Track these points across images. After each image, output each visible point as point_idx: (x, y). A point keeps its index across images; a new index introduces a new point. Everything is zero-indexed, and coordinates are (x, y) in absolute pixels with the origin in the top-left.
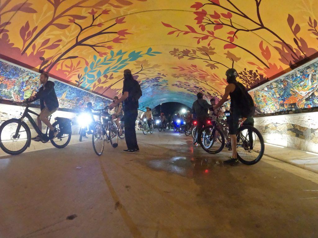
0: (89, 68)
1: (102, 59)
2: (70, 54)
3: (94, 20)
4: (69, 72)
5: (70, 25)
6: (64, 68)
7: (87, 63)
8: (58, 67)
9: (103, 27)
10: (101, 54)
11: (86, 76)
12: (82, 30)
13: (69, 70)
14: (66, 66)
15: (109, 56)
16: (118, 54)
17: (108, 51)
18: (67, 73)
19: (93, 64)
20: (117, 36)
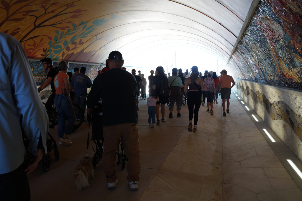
0: (53, 42)
1: (65, 31)
2: (31, 35)
3: (46, 10)
4: (33, 50)
5: (24, 18)
6: (28, 47)
9: (56, 13)
10: (63, 29)
11: (52, 48)
12: (37, 18)
13: (33, 47)
14: (29, 45)
17: (70, 24)
18: (31, 51)
20: (73, 14)
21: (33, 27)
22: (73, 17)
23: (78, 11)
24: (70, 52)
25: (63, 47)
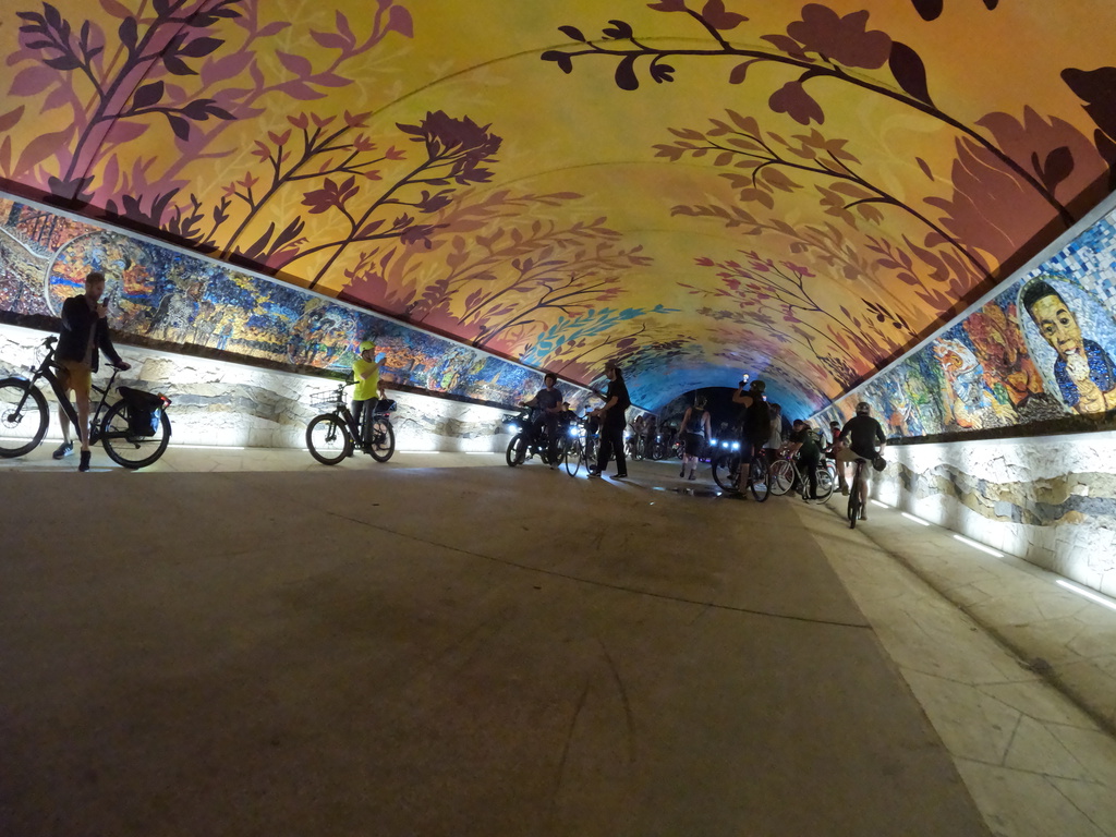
0: (547, 334)
1: (573, 320)
2: (524, 319)
3: (572, 281)
4: (514, 342)
5: (536, 288)
6: (509, 337)
7: (546, 327)
8: (501, 336)
9: (584, 287)
10: (571, 315)
11: (539, 347)
12: (551, 290)
13: (515, 338)
14: (513, 334)
15: (586, 316)
16: (600, 313)
17: (586, 310)
18: (510, 344)
19: (555, 327)
20: (604, 294)
21: (536, 305)
22: (599, 299)
23: (614, 291)
24: (557, 359)
25: (554, 345)
